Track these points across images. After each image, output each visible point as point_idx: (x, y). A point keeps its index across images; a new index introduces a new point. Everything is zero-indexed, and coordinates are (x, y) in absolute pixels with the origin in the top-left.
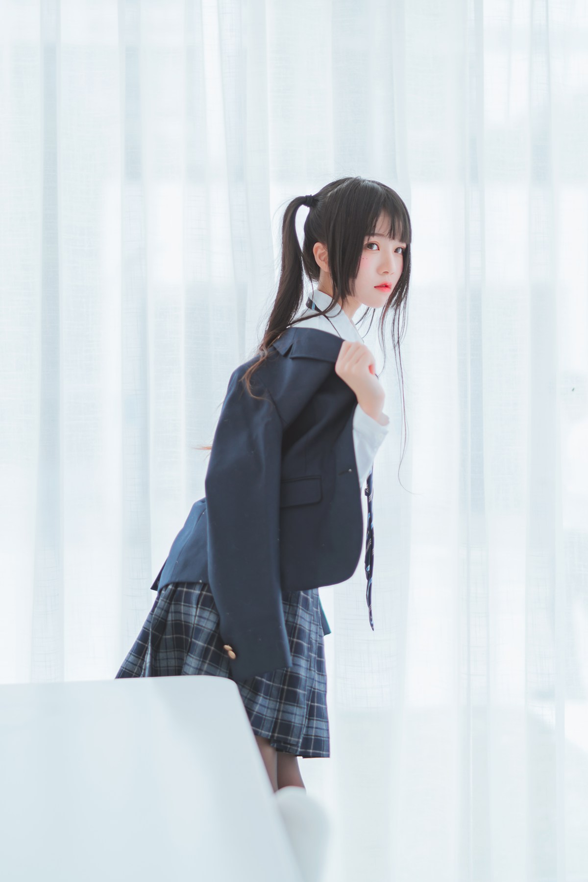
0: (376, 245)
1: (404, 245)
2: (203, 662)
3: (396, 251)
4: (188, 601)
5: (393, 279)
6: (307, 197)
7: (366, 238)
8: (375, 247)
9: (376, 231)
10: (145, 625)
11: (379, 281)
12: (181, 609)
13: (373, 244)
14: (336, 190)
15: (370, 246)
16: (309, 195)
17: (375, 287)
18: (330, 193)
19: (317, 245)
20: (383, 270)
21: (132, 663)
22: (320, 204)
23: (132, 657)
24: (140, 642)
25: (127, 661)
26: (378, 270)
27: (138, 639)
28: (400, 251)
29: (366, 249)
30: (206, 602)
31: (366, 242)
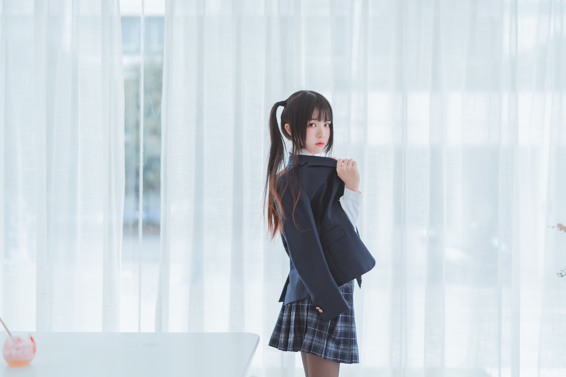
0: (314, 124)
1: (330, 122)
2: (313, 336)
3: (325, 125)
4: (303, 309)
5: (325, 140)
6: (281, 102)
7: (308, 121)
8: (314, 125)
9: (312, 118)
10: (279, 316)
11: (317, 141)
12: (300, 313)
13: (312, 124)
14: (294, 98)
15: (311, 125)
16: (282, 101)
17: (316, 144)
18: (292, 99)
19: (286, 125)
20: (319, 135)
21: (276, 335)
22: (288, 105)
23: (276, 332)
24: (278, 325)
25: (273, 334)
26: (317, 136)
27: (277, 323)
28: (328, 125)
29: (309, 127)
30: (312, 309)
31: (308, 124)
